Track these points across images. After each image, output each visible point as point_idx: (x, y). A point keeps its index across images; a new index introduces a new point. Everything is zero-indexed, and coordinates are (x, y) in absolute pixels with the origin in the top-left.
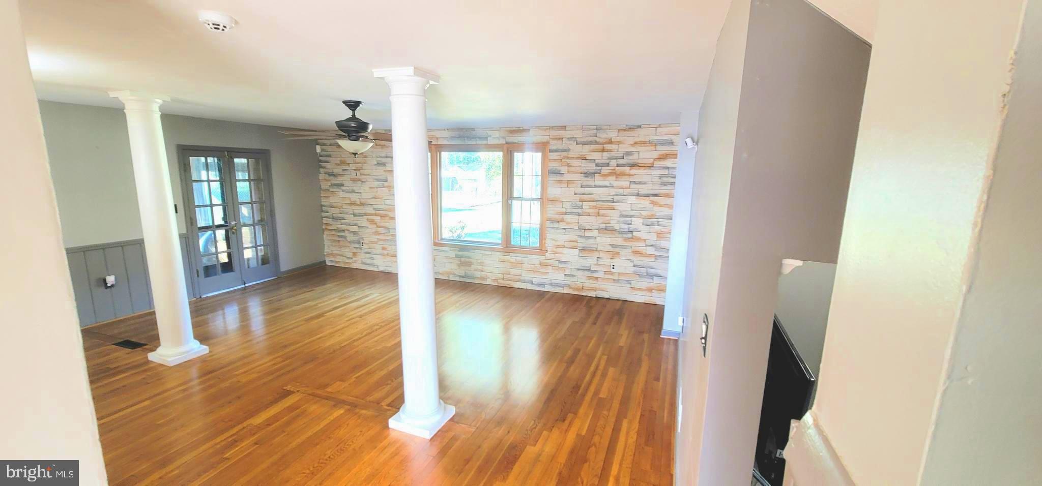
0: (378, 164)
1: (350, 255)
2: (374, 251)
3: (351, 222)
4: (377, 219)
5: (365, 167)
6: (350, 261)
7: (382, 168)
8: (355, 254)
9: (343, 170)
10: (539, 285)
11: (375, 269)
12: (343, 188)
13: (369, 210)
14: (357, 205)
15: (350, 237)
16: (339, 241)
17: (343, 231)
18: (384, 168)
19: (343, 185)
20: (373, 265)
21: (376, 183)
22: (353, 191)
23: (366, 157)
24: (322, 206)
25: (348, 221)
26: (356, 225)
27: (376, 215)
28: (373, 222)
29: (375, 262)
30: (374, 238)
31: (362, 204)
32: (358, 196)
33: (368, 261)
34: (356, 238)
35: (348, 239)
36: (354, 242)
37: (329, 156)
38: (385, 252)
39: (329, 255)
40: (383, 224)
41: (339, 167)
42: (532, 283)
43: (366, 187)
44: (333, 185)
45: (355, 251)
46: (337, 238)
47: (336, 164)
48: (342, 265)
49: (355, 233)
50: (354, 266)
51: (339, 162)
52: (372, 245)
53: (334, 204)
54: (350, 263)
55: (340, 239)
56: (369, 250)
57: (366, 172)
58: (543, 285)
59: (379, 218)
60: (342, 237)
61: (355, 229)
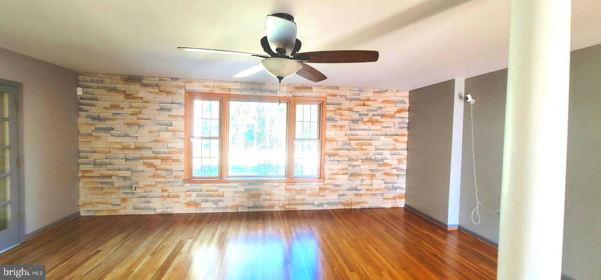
0: (161, 109)
1: (119, 201)
2: (151, 194)
3: (121, 167)
4: (157, 162)
5: (144, 111)
6: (116, 208)
7: (166, 113)
8: (124, 200)
9: (114, 114)
10: (319, 205)
11: (152, 213)
12: (113, 132)
13: (148, 153)
14: (132, 149)
15: (118, 183)
16: (102, 188)
17: (110, 177)
18: (169, 113)
19: (113, 129)
20: (149, 209)
21: (158, 127)
22: (127, 135)
23: (146, 102)
24: (79, 152)
25: (118, 167)
26: (127, 170)
27: (156, 158)
28: (150, 165)
29: (151, 205)
30: (153, 181)
31: (138, 148)
32: (135, 140)
33: (143, 205)
34: (127, 183)
35: (116, 185)
36: (125, 187)
37: (96, 100)
38: (165, 194)
39: (85, 204)
40: (164, 167)
41: (109, 111)
42: (313, 204)
43: (144, 131)
44: (97, 130)
45: (124, 196)
46: (101, 186)
47: (105, 108)
48: (105, 214)
49: (125, 178)
50: (122, 212)
51: (109, 106)
52: (149, 189)
53: (99, 149)
54: (117, 210)
55: (104, 186)
56: (145, 194)
57: (146, 117)
58: (322, 205)
59: (159, 161)
60: (107, 183)
61: (128, 174)
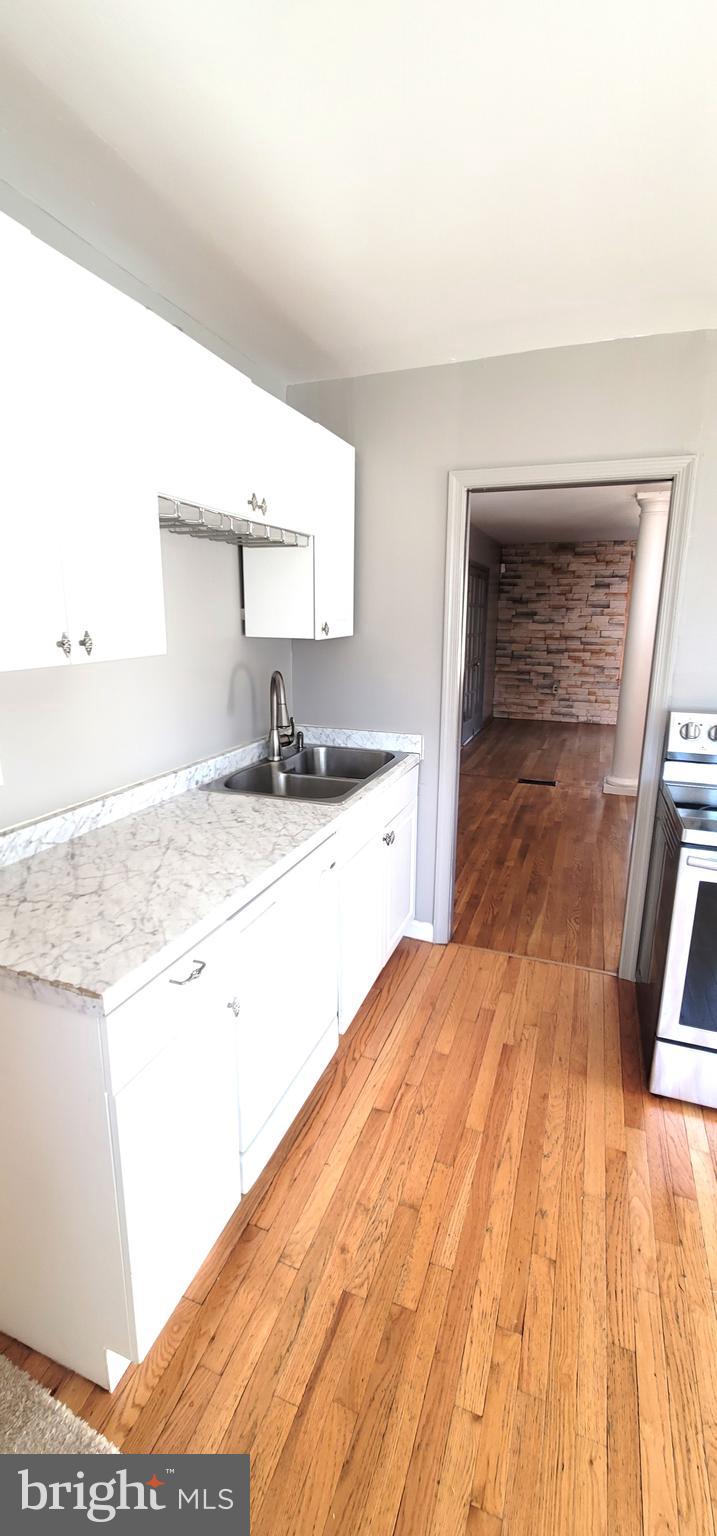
0: (597, 586)
1: (536, 703)
2: (574, 697)
3: (542, 661)
4: (586, 656)
5: (575, 589)
6: (534, 711)
7: (602, 591)
8: (542, 702)
9: (538, 595)
11: (574, 720)
12: (536, 618)
13: (576, 644)
14: (557, 639)
15: (538, 680)
16: (518, 686)
17: (529, 673)
18: (607, 591)
19: (535, 614)
20: (572, 715)
21: (590, 610)
22: (551, 621)
23: (579, 577)
24: (497, 641)
25: (537, 660)
26: (549, 664)
27: (584, 651)
28: (576, 660)
29: (574, 711)
30: (579, 680)
31: (566, 638)
32: (560, 627)
33: (564, 710)
34: (547, 682)
35: (535, 683)
36: (544, 687)
37: (519, 577)
38: (593, 698)
39: (500, 704)
40: (593, 662)
41: (532, 591)
43: (574, 615)
44: (518, 615)
45: (542, 697)
46: (517, 683)
47: (528, 587)
48: (520, 717)
49: (545, 675)
50: (538, 717)
51: (533, 584)
52: (571, 690)
53: (518, 639)
54: (533, 714)
55: (521, 684)
56: (567, 697)
57: (576, 597)
59: (589, 654)
60: (524, 680)
61: (549, 669)
